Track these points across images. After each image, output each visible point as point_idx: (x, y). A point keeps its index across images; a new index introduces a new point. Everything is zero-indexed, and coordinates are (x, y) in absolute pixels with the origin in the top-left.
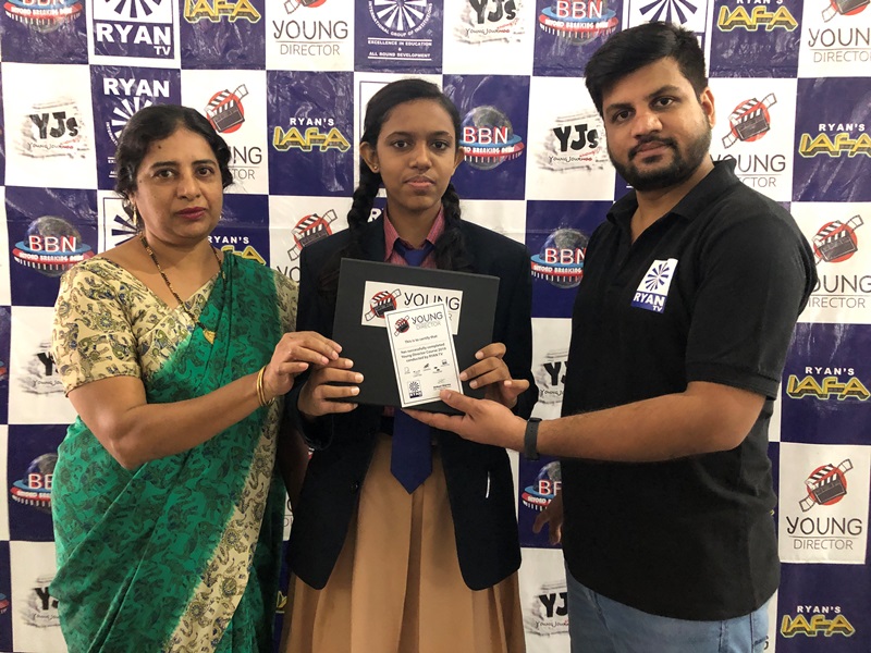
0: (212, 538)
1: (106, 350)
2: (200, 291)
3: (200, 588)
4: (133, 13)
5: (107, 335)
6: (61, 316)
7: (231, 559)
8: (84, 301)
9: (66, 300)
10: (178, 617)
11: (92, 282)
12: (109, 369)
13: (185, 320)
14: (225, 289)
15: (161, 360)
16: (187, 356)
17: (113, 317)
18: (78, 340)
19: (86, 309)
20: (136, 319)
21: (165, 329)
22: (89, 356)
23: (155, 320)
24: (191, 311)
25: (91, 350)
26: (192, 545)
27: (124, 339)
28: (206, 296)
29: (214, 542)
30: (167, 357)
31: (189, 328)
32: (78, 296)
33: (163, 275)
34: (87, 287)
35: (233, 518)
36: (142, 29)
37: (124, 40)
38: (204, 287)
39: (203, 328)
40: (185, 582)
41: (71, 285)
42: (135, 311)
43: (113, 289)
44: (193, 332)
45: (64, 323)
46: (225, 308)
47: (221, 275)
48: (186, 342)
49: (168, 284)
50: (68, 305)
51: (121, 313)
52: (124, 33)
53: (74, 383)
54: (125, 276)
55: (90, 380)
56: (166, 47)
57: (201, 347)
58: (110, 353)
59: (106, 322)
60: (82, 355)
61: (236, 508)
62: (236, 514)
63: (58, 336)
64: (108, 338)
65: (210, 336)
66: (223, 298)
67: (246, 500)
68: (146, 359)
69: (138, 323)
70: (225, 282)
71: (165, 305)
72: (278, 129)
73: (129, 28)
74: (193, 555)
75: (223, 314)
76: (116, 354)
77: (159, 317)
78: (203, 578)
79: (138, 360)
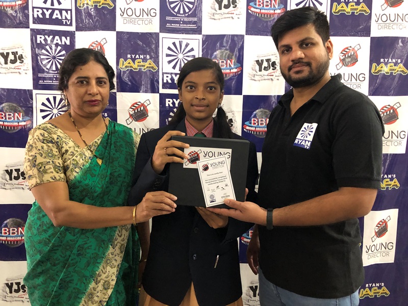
0: (98, 261)
1: (50, 168)
2: (96, 140)
3: (92, 285)
4: (52, 4)
5: (51, 161)
6: (29, 151)
7: (108, 271)
8: (39, 145)
9: (31, 143)
10: (81, 298)
11: (43, 135)
12: (52, 178)
13: (88, 154)
14: (108, 139)
15: (75, 174)
16: (88, 172)
17: (54, 152)
18: (37, 163)
19: (41, 149)
20: (64, 153)
21: (77, 159)
22: (42, 171)
23: (73, 155)
24: (92, 149)
25: (43, 168)
26: (88, 264)
27: (59, 163)
28: (99, 142)
29: (100, 263)
30: (78, 173)
31: (90, 158)
32: (37, 142)
33: (79, 131)
34: (41, 138)
35: (109, 252)
36: (57, 12)
37: (48, 16)
38: (98, 138)
39: (97, 158)
40: (85, 281)
41: (33, 137)
42: (63, 150)
43: (53, 139)
44: (91, 160)
45: (30, 155)
46: (108, 148)
47: (106, 132)
48: (88, 165)
49: (81, 136)
50: (32, 146)
51: (57, 150)
52: (47, 14)
53: (34, 184)
54: (60, 132)
55: (42, 183)
56: (68, 20)
57: (96, 168)
58: (52, 170)
59: (50, 155)
60: (39, 170)
61: (110, 246)
62: (111, 250)
63: (27, 161)
64: (51, 163)
65: (100, 162)
66: (107, 143)
67: (116, 242)
68: (68, 173)
69: (64, 155)
70: (108, 135)
71: (78, 147)
72: (122, 60)
73: (50, 11)
74: (89, 268)
75: (107, 151)
76: (55, 170)
77: (75, 152)
78: (94, 280)
79: (65, 173)
